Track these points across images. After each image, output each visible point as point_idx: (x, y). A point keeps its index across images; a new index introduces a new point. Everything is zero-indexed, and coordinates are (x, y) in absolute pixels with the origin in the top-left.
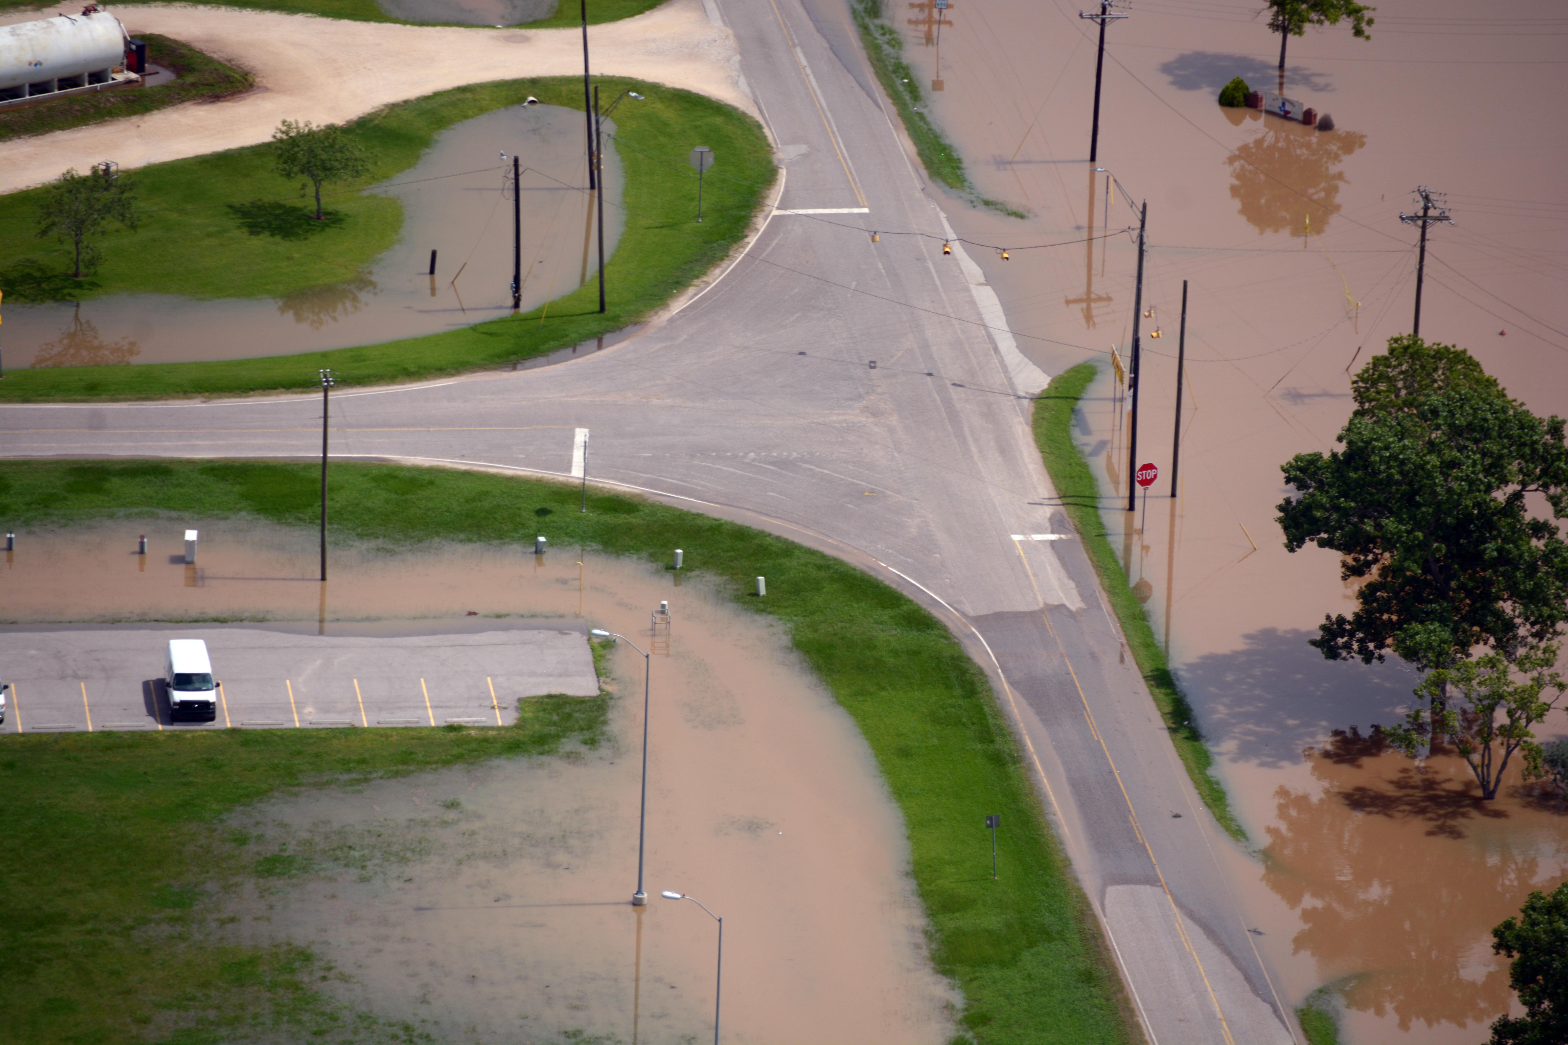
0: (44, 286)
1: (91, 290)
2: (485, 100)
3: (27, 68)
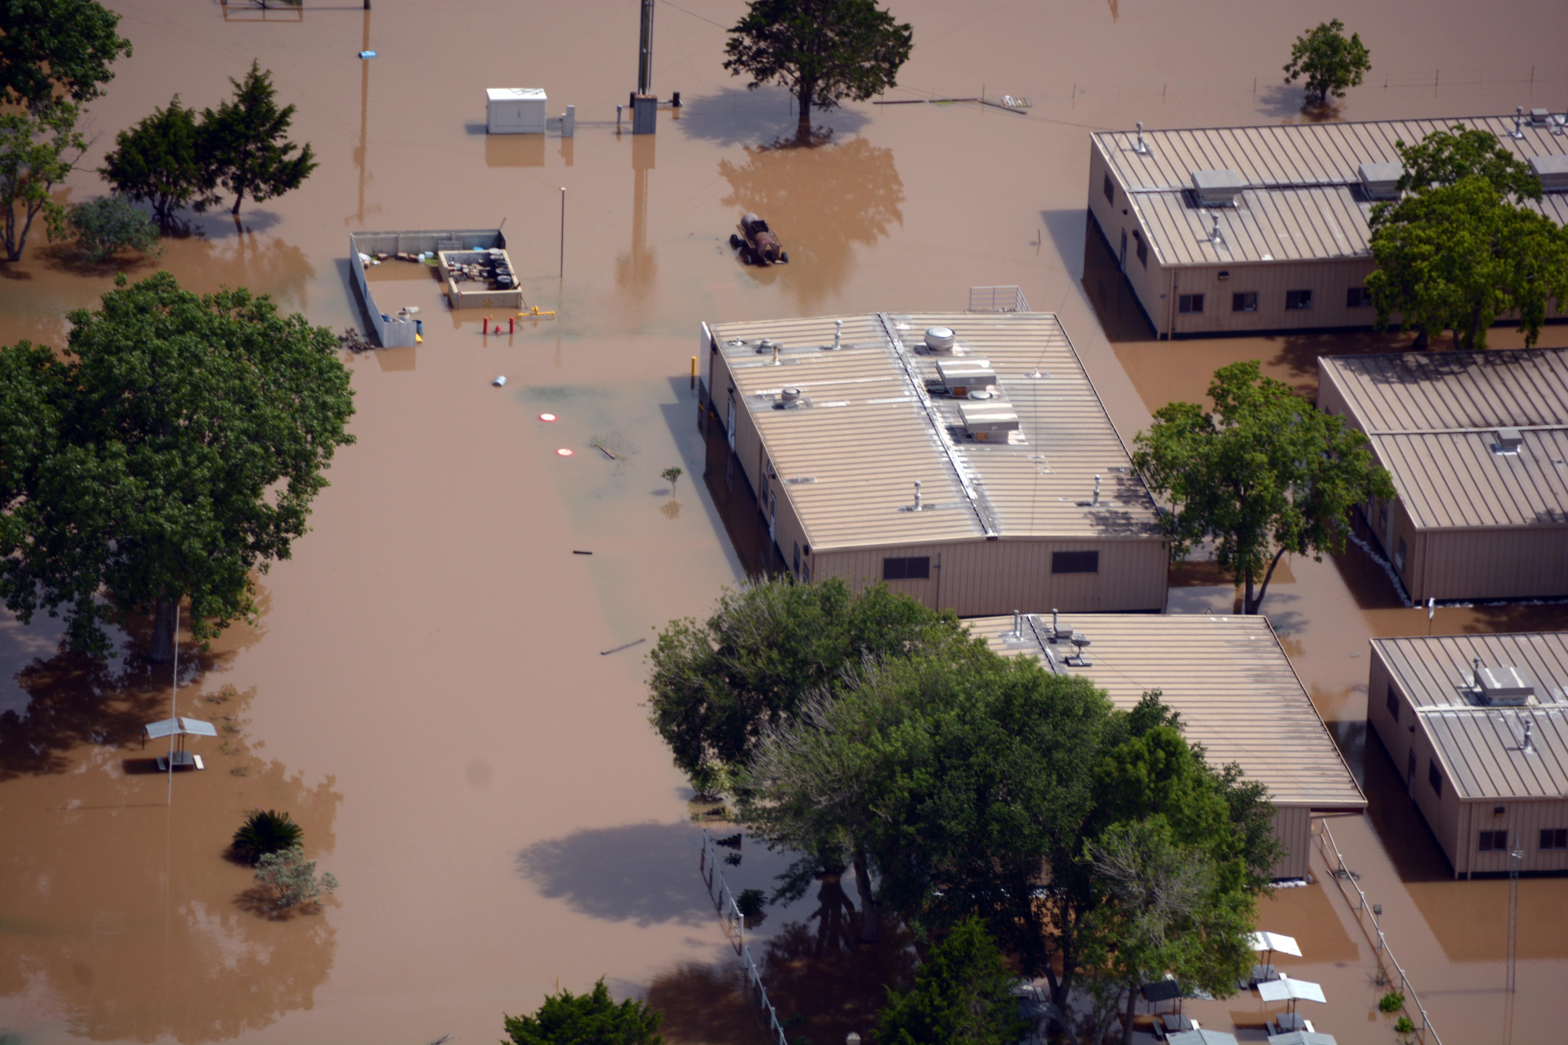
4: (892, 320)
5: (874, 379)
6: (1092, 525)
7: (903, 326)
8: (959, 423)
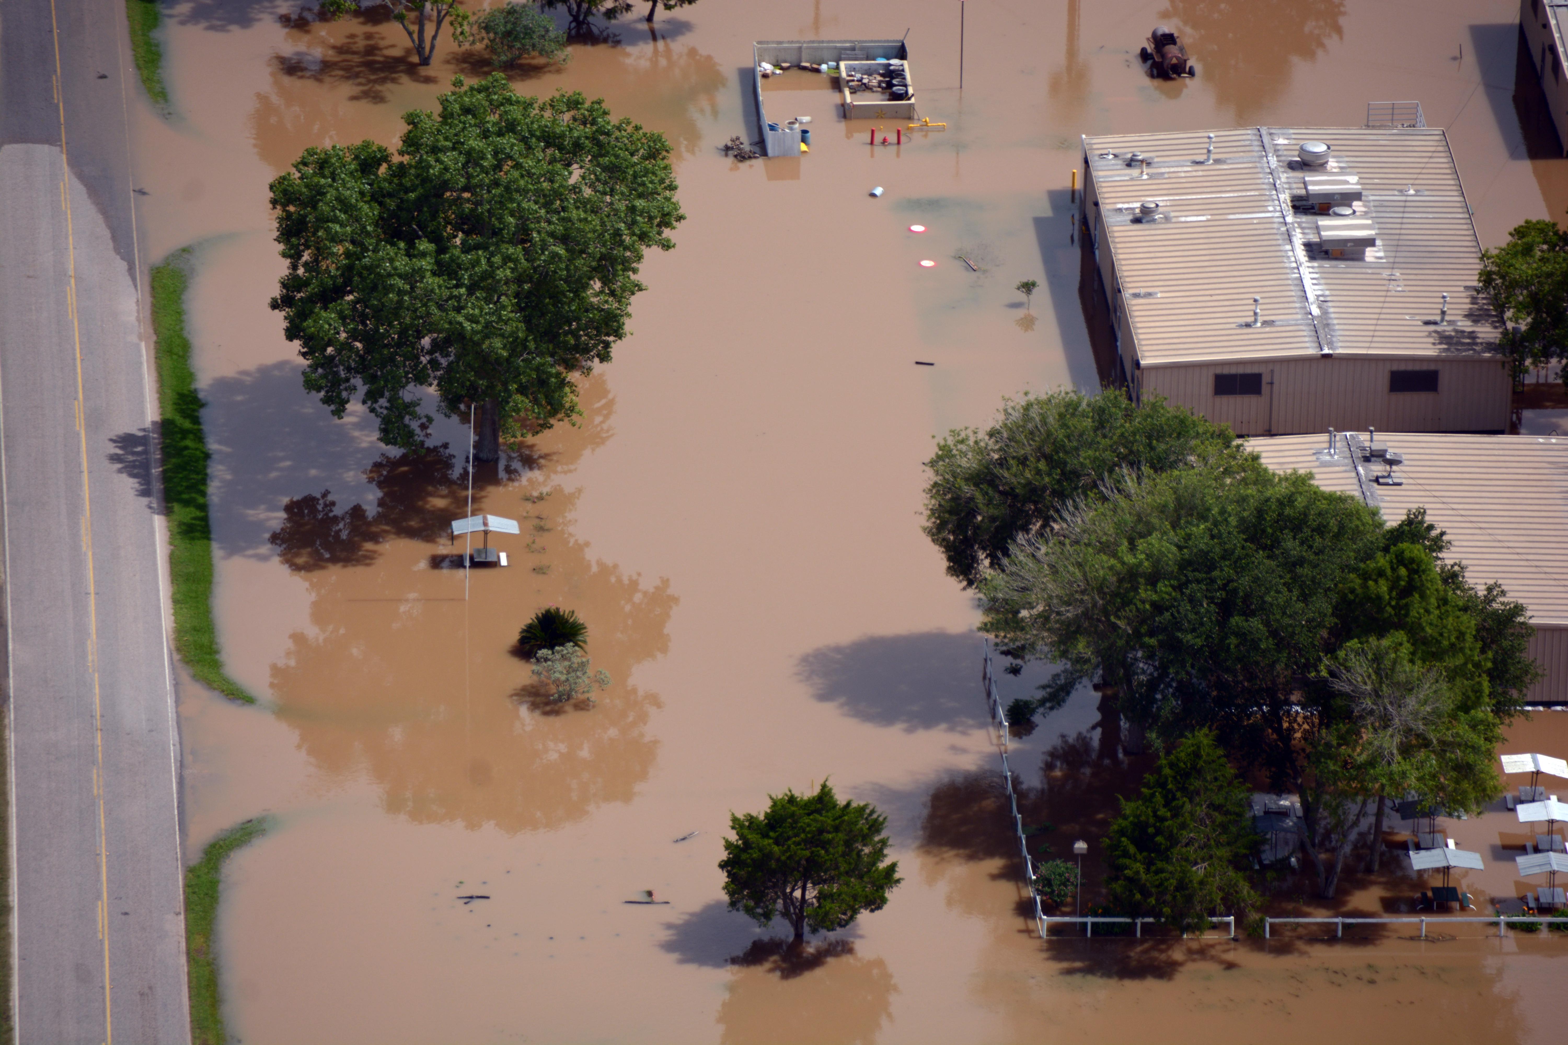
4: (1271, 134)
5: (1240, 194)
6: (1434, 344)
7: (1281, 141)
8: (1314, 238)
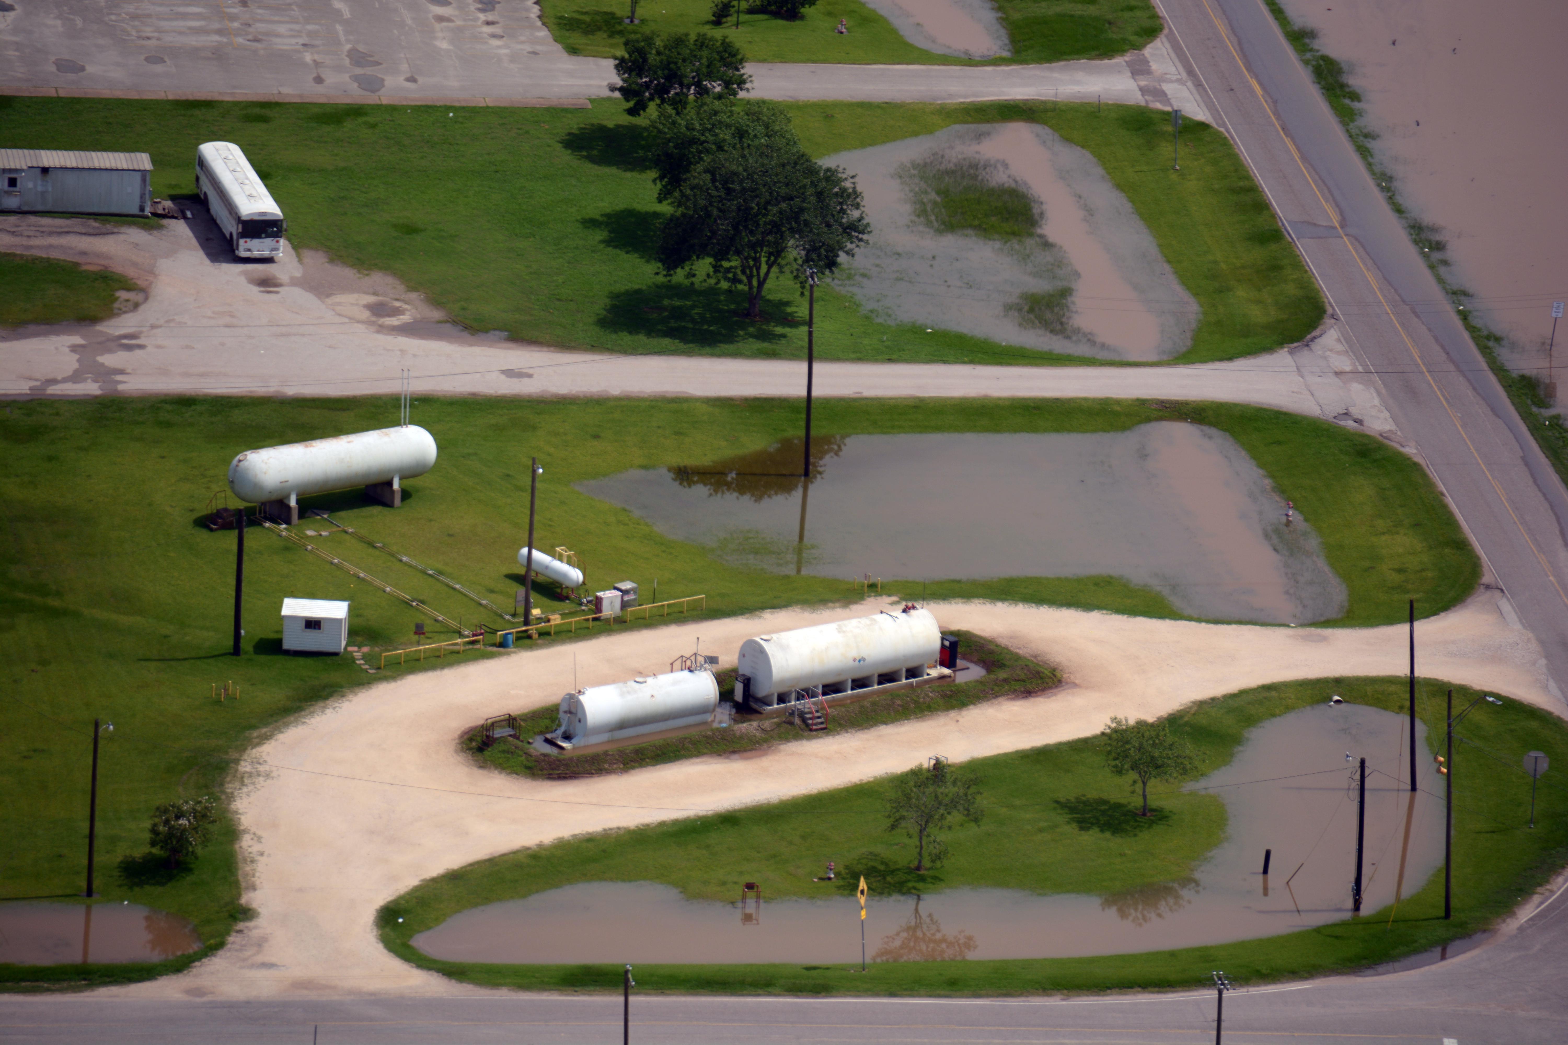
0: (889, 879)
1: (934, 884)
2: (1290, 699)
3: (851, 663)
